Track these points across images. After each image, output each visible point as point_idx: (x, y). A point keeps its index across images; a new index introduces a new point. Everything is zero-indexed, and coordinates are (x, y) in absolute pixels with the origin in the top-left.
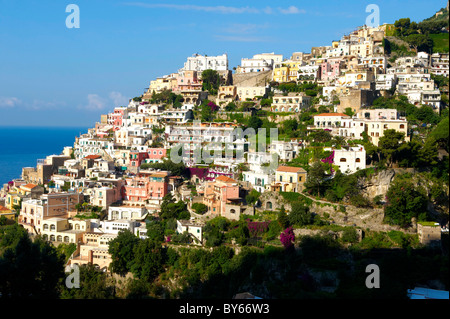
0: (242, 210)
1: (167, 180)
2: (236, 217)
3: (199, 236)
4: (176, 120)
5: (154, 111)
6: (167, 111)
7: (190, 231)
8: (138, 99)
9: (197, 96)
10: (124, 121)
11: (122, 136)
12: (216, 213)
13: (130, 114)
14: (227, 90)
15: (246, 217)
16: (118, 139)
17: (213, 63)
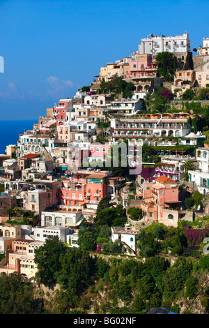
0: (181, 216)
1: (106, 181)
2: (174, 223)
3: (132, 245)
4: (125, 111)
5: (102, 102)
6: (116, 101)
7: (122, 240)
8: (86, 89)
9: (149, 84)
10: (68, 114)
11: (64, 131)
12: (153, 218)
13: (75, 106)
14: (185, 75)
15: (185, 224)
16: (59, 135)
17: (171, 44)
